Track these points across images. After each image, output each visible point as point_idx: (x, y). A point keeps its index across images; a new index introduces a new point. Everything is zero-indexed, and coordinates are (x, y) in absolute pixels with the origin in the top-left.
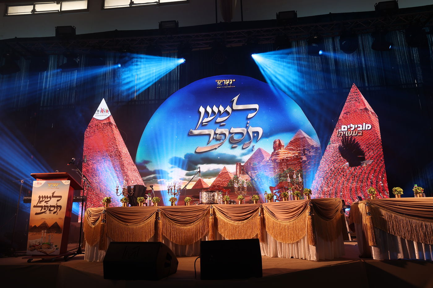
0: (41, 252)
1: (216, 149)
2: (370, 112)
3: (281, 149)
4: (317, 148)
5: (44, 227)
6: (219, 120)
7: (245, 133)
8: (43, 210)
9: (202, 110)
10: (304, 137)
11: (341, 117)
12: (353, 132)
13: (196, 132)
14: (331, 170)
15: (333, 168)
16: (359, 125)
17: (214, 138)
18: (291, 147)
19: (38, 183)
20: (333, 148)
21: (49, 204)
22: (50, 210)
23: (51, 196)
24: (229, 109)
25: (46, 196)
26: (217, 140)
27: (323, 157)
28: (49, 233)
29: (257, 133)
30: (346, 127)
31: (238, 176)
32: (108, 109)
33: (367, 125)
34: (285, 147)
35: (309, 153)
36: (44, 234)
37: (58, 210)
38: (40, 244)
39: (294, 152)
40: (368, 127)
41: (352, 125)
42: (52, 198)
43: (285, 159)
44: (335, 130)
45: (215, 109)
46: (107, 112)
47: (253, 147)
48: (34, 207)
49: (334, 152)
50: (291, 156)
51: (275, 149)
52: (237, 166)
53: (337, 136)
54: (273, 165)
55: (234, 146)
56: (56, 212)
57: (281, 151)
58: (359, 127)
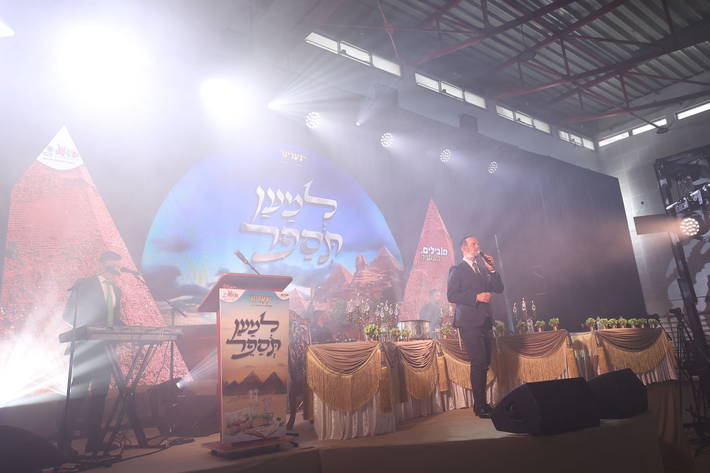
0: (251, 434)
1: (282, 259)
2: (446, 235)
3: (364, 269)
4: (401, 273)
5: (252, 382)
6: (286, 213)
7: (321, 240)
8: (247, 350)
9: (260, 192)
10: (389, 256)
11: (422, 236)
12: (433, 257)
13: (252, 227)
16: (438, 249)
17: (279, 241)
18: (375, 268)
19: (230, 294)
20: (416, 274)
21: (258, 336)
22: (260, 349)
23: (259, 322)
25: (250, 321)
26: (284, 245)
27: (407, 284)
28: (262, 394)
29: (336, 242)
30: (426, 248)
31: (314, 304)
32: (76, 150)
33: (444, 250)
34: (368, 267)
35: (394, 278)
36: (253, 397)
37: (276, 349)
38: (248, 419)
39: (379, 275)
40: (445, 252)
41: (432, 249)
42: (261, 326)
43: (370, 284)
44: (417, 251)
45: (280, 196)
46: (74, 156)
47: (332, 262)
48: (229, 342)
49: (417, 279)
50: (375, 280)
51: (357, 268)
52: (311, 290)
53: (419, 259)
54: (356, 290)
55: (308, 257)
56: (272, 351)
57: (365, 272)
58: (438, 251)
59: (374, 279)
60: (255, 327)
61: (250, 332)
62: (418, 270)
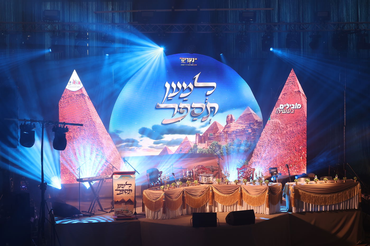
0: (122, 215)
1: (179, 121)
2: (302, 94)
3: (232, 123)
4: (260, 123)
5: (123, 201)
6: (182, 95)
7: (204, 108)
8: (121, 192)
9: (167, 85)
10: (251, 113)
11: (280, 98)
12: (287, 110)
13: (162, 106)
14: (269, 140)
15: (270, 139)
17: (177, 112)
18: (240, 121)
19: (116, 177)
20: (272, 123)
21: (124, 189)
22: (125, 192)
23: (125, 184)
24: (191, 86)
25: (122, 184)
26: (181, 113)
27: (264, 130)
28: (126, 204)
29: (214, 108)
30: (283, 105)
31: (197, 144)
32: (80, 81)
33: (298, 105)
34: (235, 121)
35: (254, 126)
36: (123, 205)
37: (130, 192)
38: (121, 211)
39: (242, 125)
40: (299, 106)
42: (126, 186)
43: (235, 131)
44: (275, 108)
45: (179, 85)
46: (79, 84)
47: (210, 120)
48: (116, 190)
49: (272, 126)
51: (227, 122)
52: (196, 136)
53: (276, 113)
54: (225, 136)
55: (195, 119)
56: (129, 193)
57: (232, 124)
58: (292, 106)
59: (239, 128)
60: (124, 186)
61: (122, 187)
62: (273, 120)
